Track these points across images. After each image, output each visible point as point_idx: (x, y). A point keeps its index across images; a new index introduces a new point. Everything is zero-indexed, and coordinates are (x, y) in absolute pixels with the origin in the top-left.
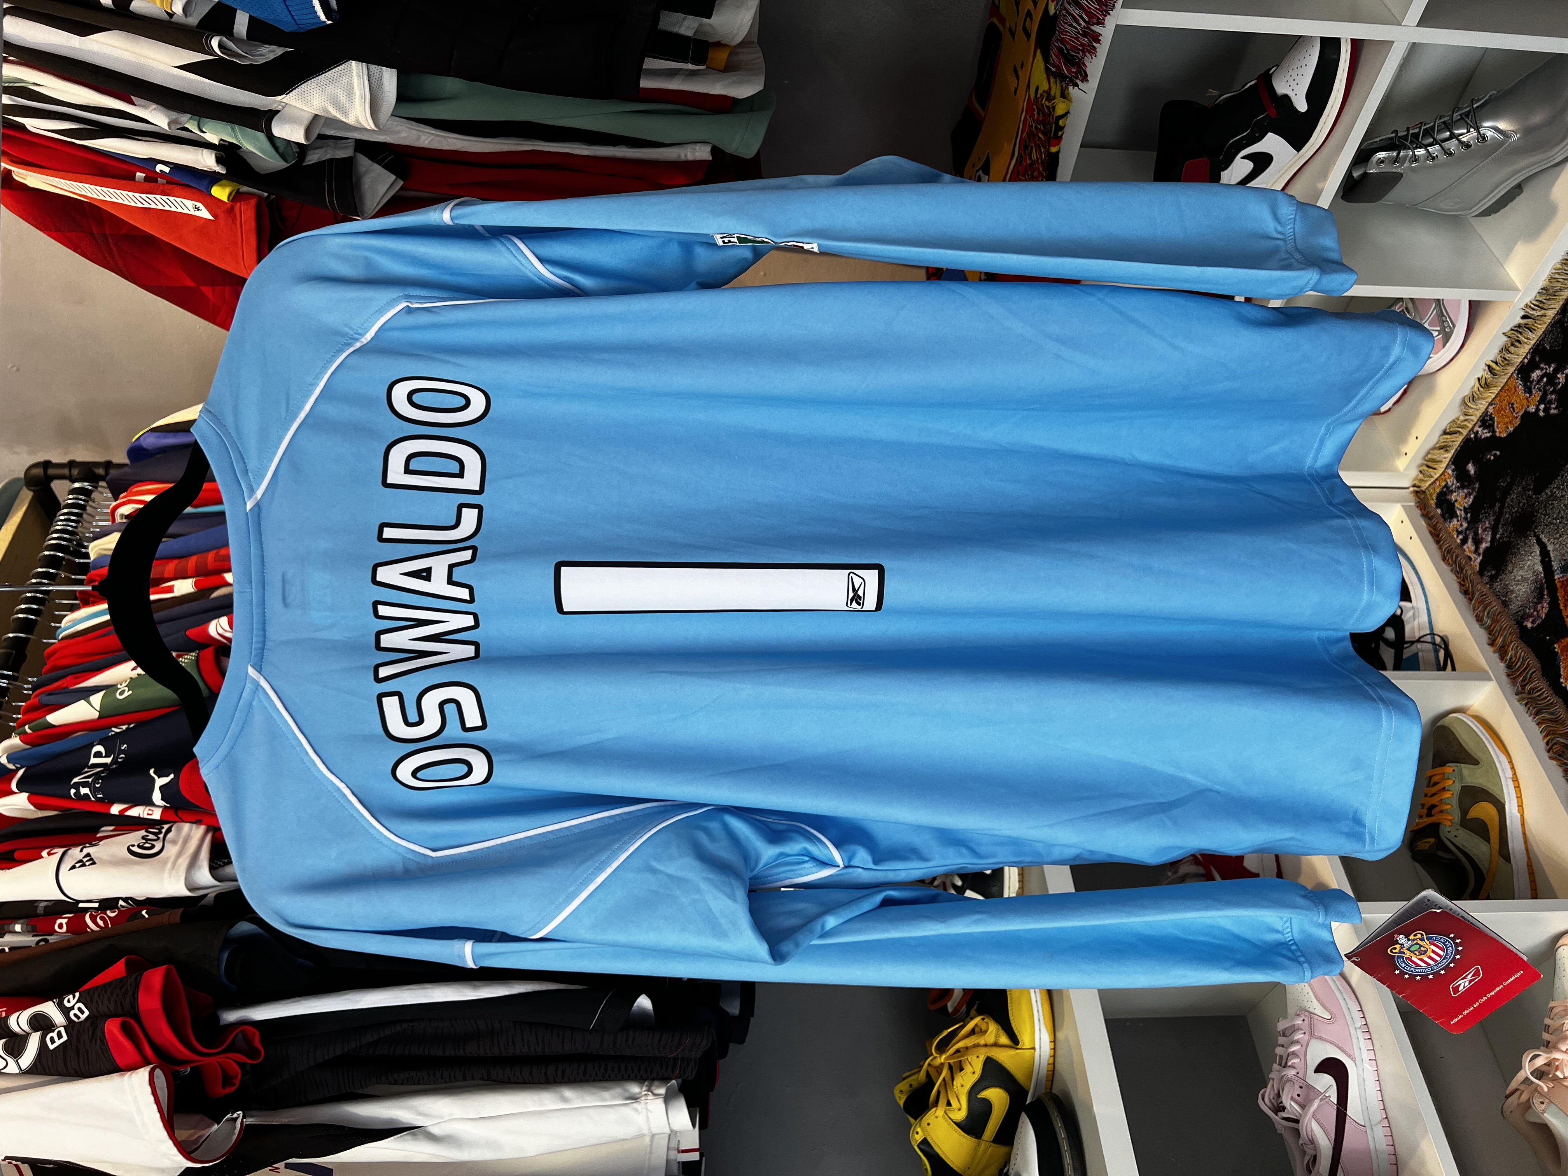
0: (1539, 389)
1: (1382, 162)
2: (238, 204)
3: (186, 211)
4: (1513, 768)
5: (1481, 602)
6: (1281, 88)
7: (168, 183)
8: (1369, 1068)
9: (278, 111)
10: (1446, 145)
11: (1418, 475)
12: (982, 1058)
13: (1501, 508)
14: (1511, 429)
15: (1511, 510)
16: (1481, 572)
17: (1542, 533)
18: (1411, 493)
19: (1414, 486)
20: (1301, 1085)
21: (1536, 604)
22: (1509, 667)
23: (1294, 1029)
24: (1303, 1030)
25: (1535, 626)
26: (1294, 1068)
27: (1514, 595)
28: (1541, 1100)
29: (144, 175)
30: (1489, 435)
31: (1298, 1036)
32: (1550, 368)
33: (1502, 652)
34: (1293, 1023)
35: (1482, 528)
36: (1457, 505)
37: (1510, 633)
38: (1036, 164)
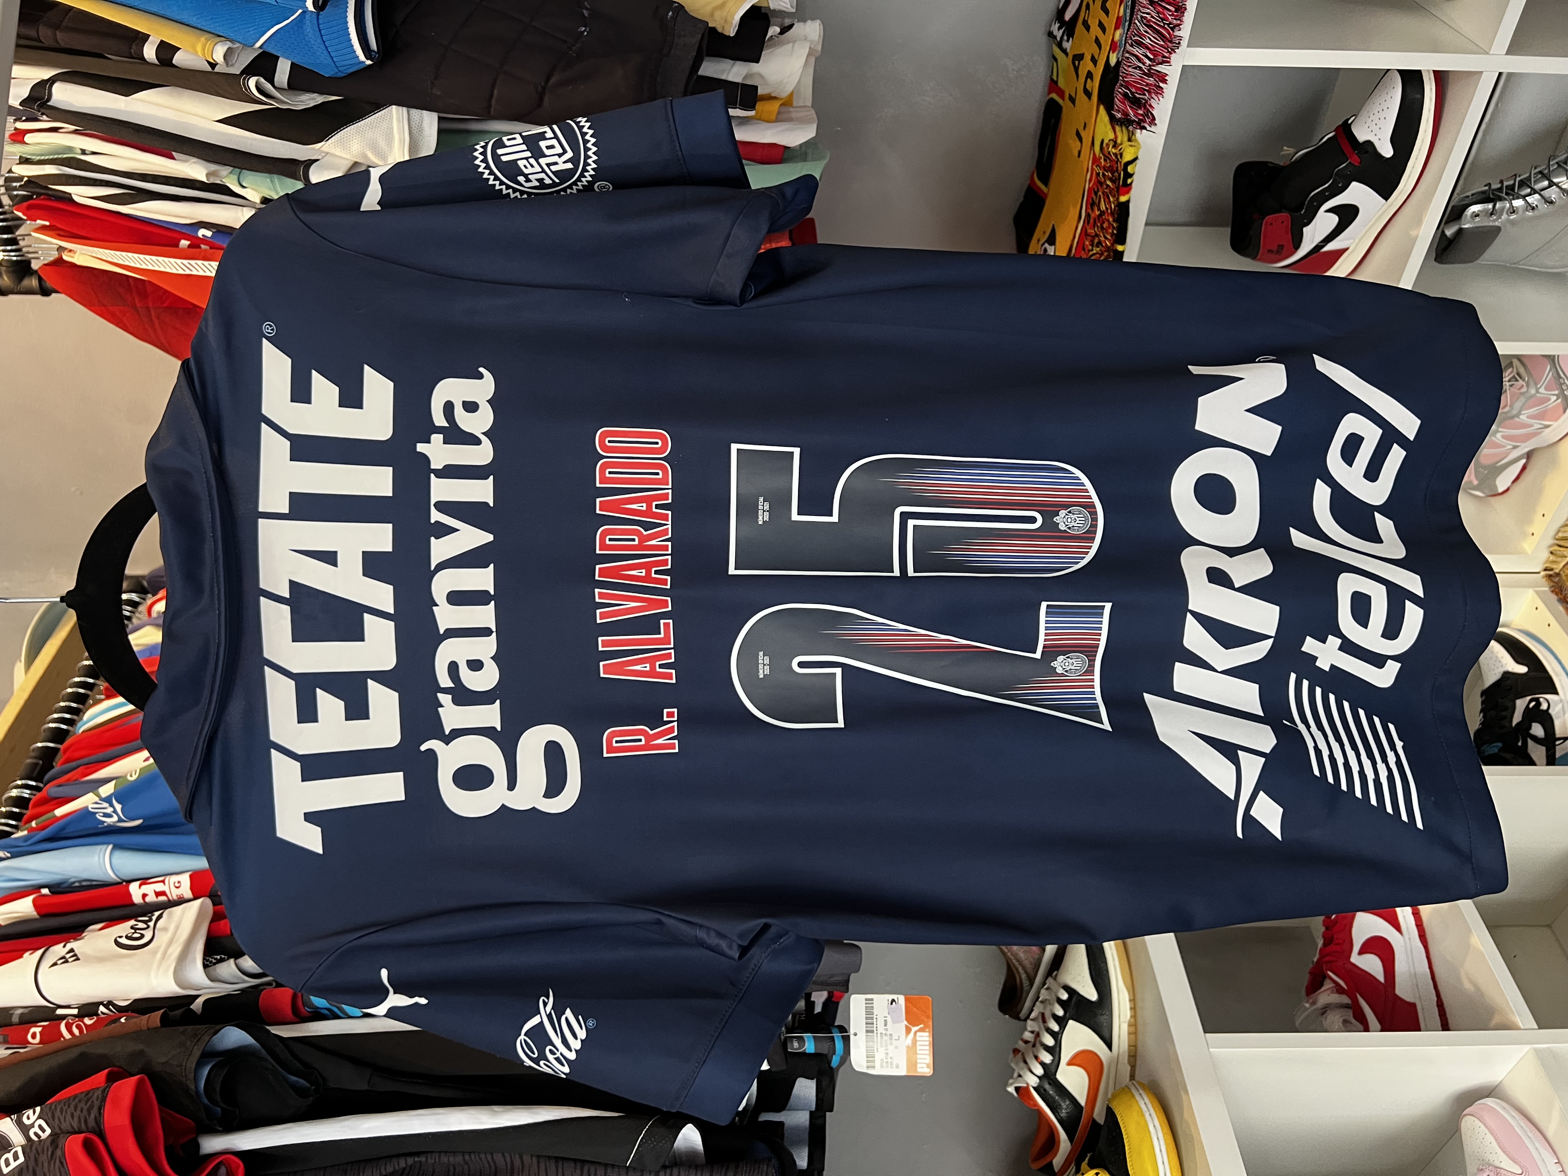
1: (1477, 215)
6: (1362, 134)
7: (209, 247)
9: (318, 158)
10: (1546, 194)
11: (1549, 557)
18: (1543, 577)
19: (1545, 570)
29: (188, 241)
38: (1106, 215)
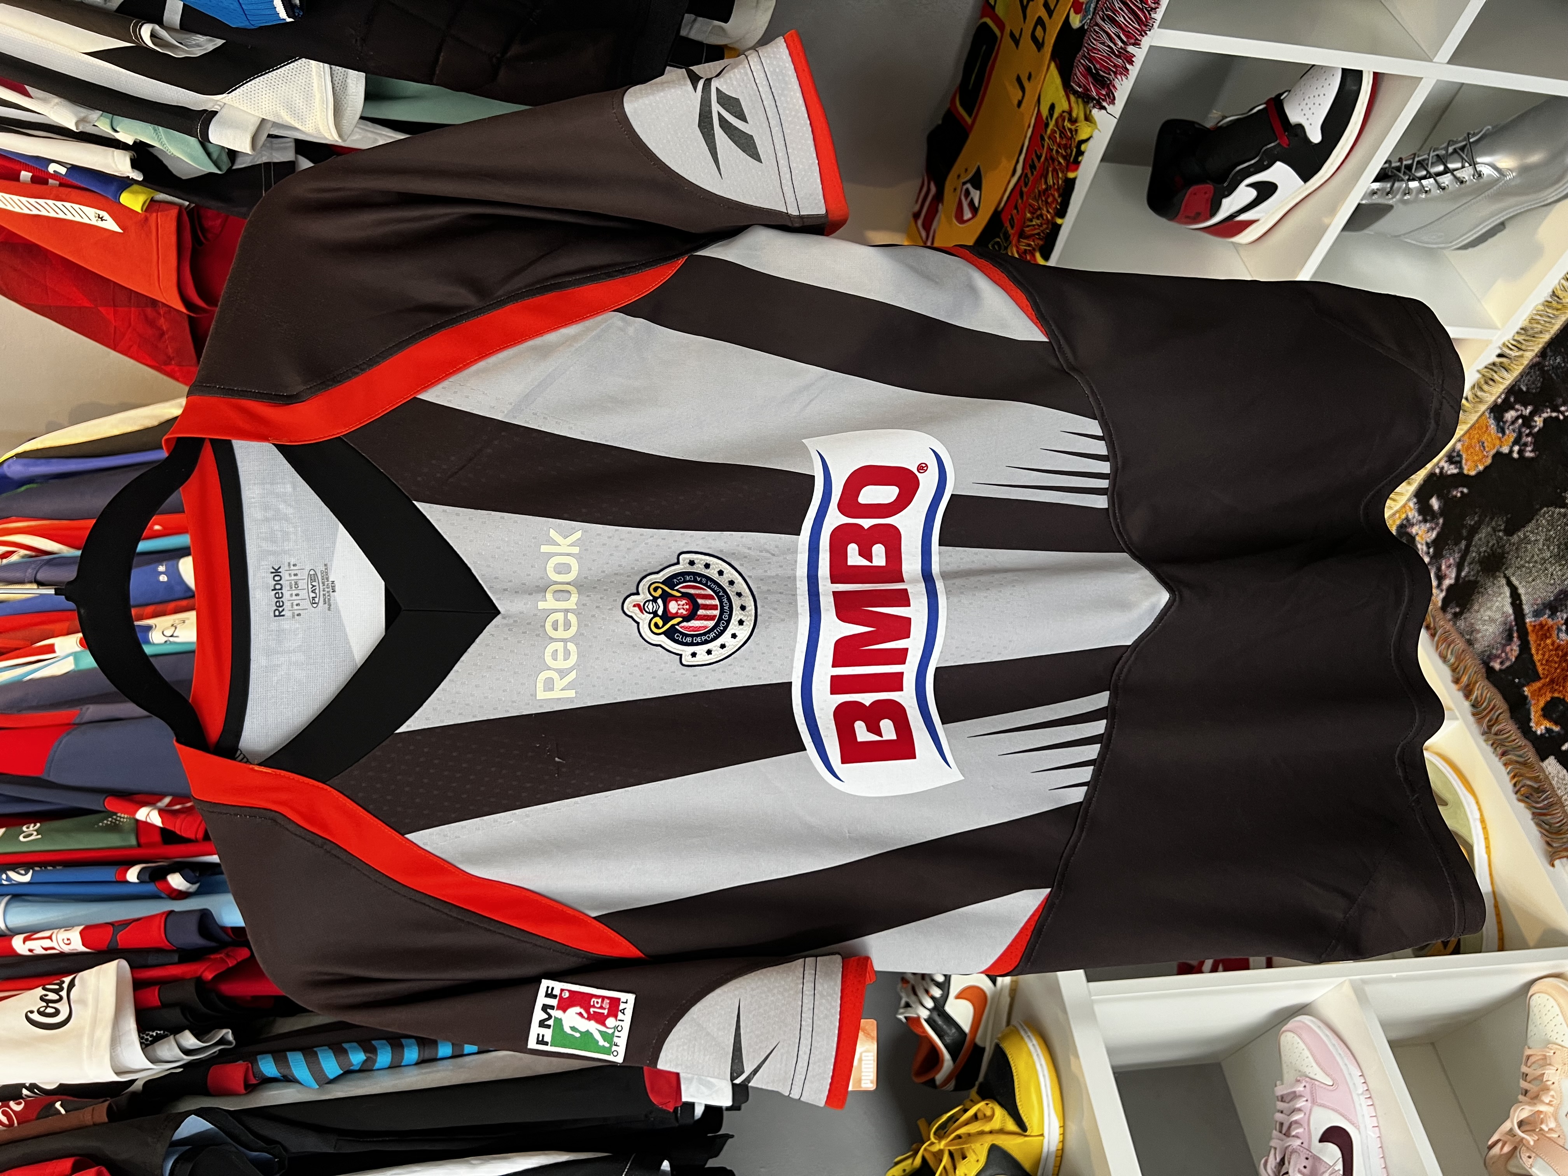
0: (1514, 431)
2: (154, 214)
3: (86, 220)
4: (1480, 809)
5: (1445, 640)
6: (1294, 117)
7: (61, 185)
8: (1373, 1134)
9: (216, 113)
10: (1440, 179)
12: (986, 1147)
13: (1468, 547)
14: (1481, 468)
15: (1478, 549)
16: (1444, 608)
17: (1513, 574)
20: (1307, 1156)
21: (1504, 646)
22: (1473, 706)
23: (1295, 1096)
24: (1304, 1097)
25: (1504, 667)
26: (1298, 1137)
27: (1480, 635)
28: (1528, 1155)
29: (31, 174)
30: (1455, 471)
31: (1300, 1104)
32: (1526, 409)
33: (1467, 692)
34: (1293, 1090)
35: (1446, 563)
36: (1417, 538)
37: (1475, 673)
38: (1052, 190)
